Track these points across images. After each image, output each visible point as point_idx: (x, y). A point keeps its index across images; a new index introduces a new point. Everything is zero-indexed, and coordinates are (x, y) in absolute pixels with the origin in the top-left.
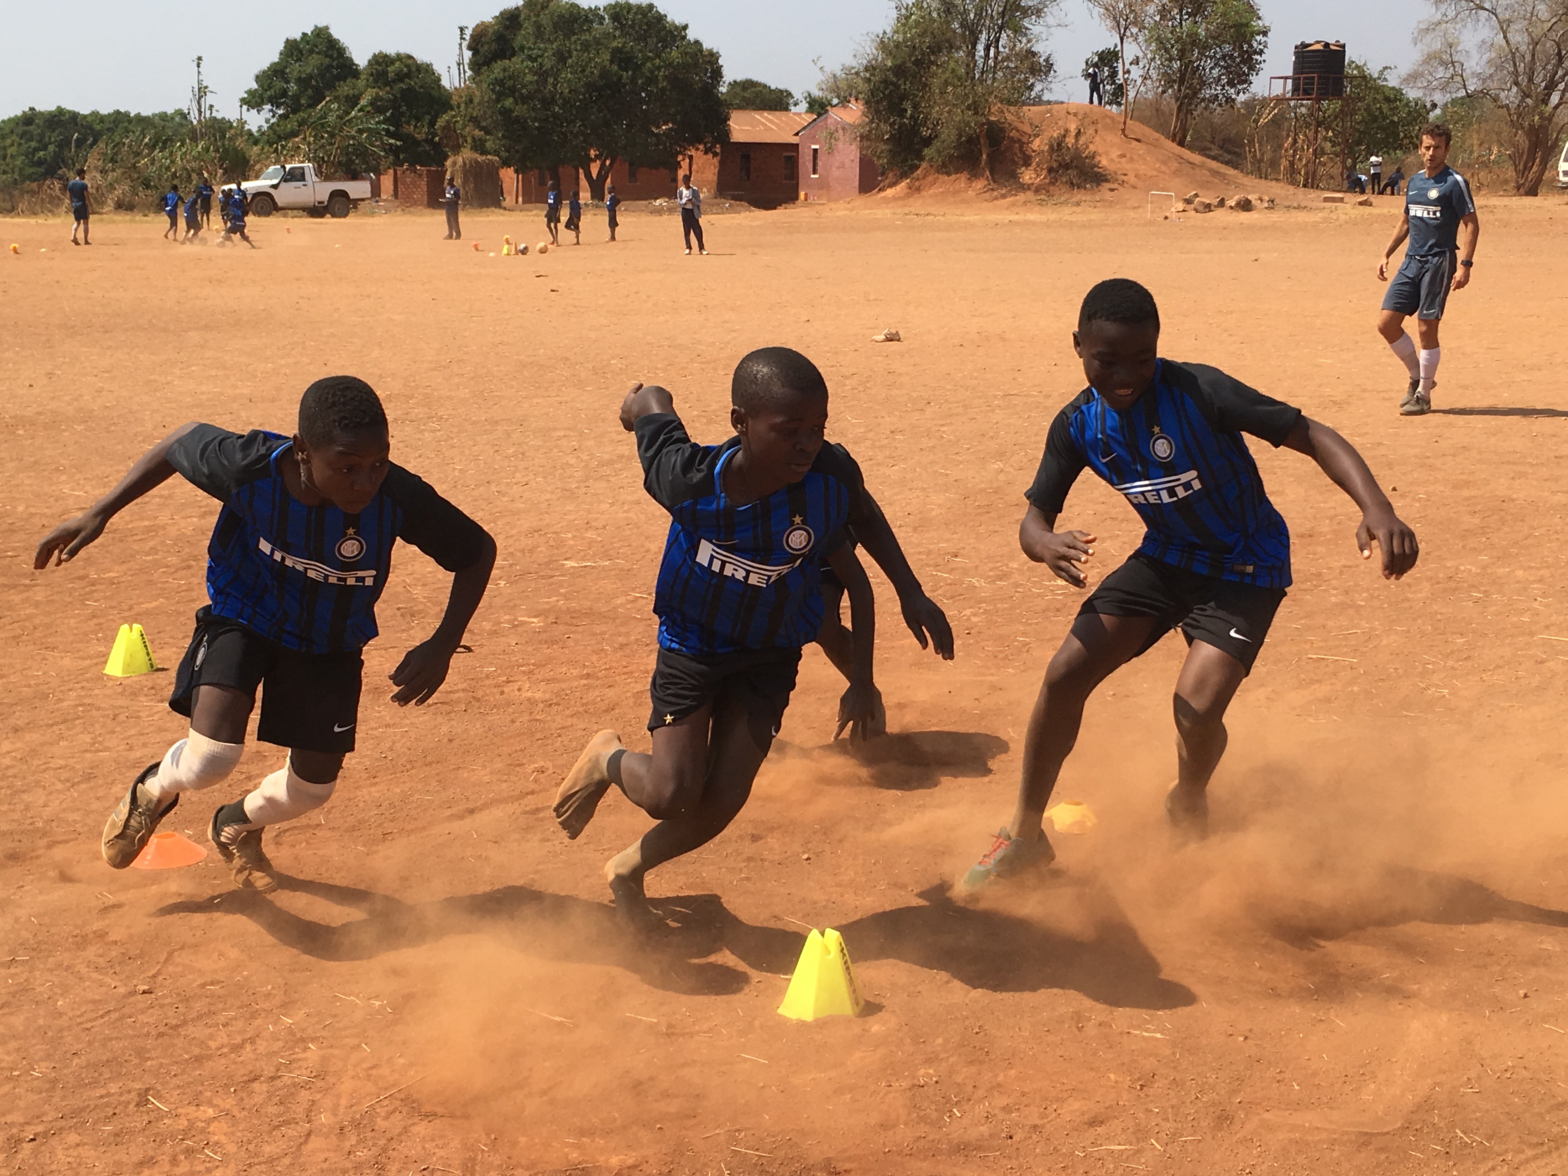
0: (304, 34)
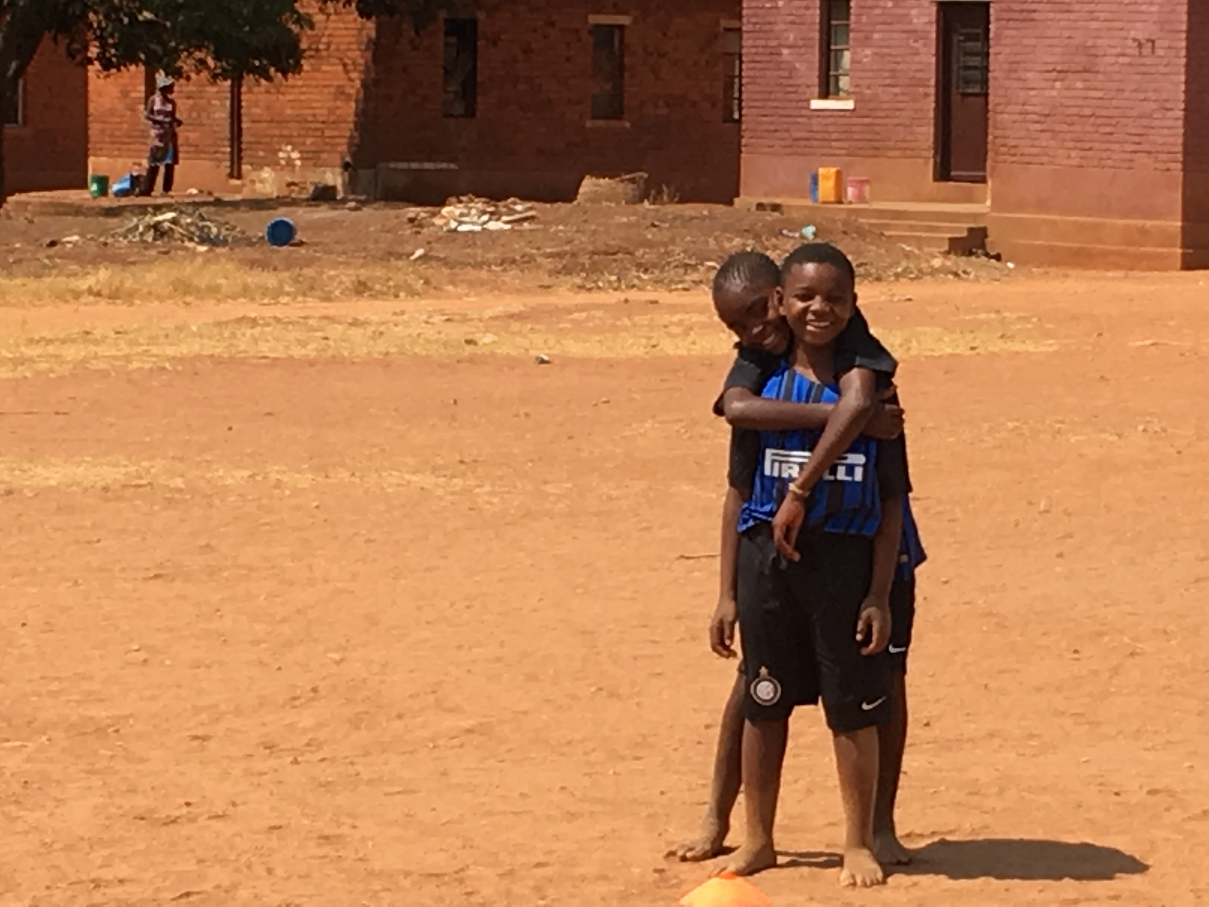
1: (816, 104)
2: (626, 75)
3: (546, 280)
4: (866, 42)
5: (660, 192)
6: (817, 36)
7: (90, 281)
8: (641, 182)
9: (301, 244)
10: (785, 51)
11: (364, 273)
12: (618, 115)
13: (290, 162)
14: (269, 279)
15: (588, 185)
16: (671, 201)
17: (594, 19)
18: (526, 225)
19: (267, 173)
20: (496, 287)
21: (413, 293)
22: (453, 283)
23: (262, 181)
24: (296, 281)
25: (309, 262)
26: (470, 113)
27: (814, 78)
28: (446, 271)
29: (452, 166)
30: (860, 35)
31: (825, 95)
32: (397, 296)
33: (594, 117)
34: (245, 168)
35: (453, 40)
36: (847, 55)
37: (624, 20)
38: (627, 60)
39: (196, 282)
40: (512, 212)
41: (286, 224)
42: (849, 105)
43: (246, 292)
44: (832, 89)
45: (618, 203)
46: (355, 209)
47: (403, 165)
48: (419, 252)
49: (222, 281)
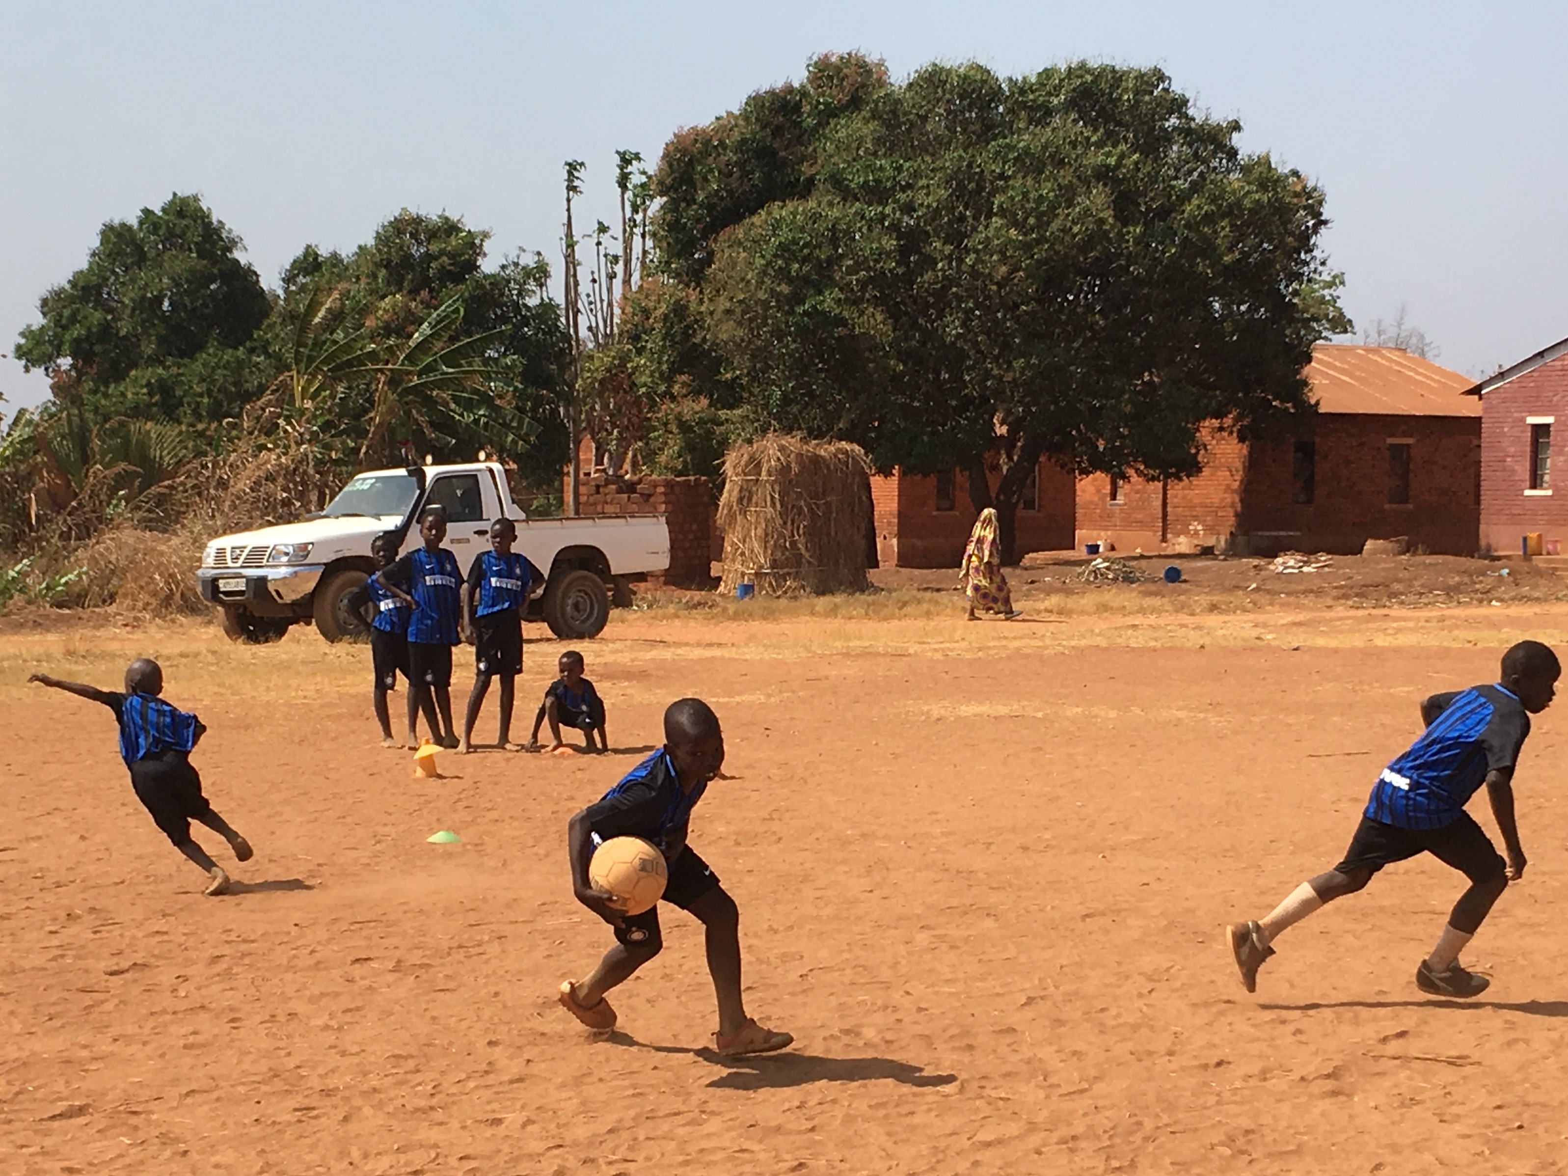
0: (147, 212)
1: (1528, 492)
2: (1412, 475)
3: (1329, 602)
4: (1561, 453)
5: (1417, 549)
6: (1528, 449)
7: (1047, 604)
8: (1404, 544)
9: (1185, 581)
10: (1509, 459)
11: (1216, 598)
12: (1406, 501)
13: (1196, 532)
14: (1156, 601)
15: (1369, 545)
16: (1424, 554)
17: (1390, 441)
18: (1326, 569)
19: (1182, 539)
20: (1299, 607)
21: (1245, 611)
22: (1271, 604)
23: (1179, 544)
24: (1172, 603)
25: (1185, 592)
26: (1310, 500)
27: (1527, 476)
28: (1268, 597)
29: (1298, 533)
30: (1556, 449)
31: (1534, 486)
32: (1234, 612)
33: (1391, 502)
34: (1169, 536)
35: (1300, 455)
36: (1549, 460)
37: (1410, 441)
38: (1412, 466)
39: (1111, 604)
40: (1318, 561)
41: (1175, 569)
42: (1549, 493)
43: (1142, 611)
44: (1538, 481)
45: (1388, 555)
46: (1225, 560)
47: (1268, 534)
48: (1254, 586)
49: (1126, 603)
